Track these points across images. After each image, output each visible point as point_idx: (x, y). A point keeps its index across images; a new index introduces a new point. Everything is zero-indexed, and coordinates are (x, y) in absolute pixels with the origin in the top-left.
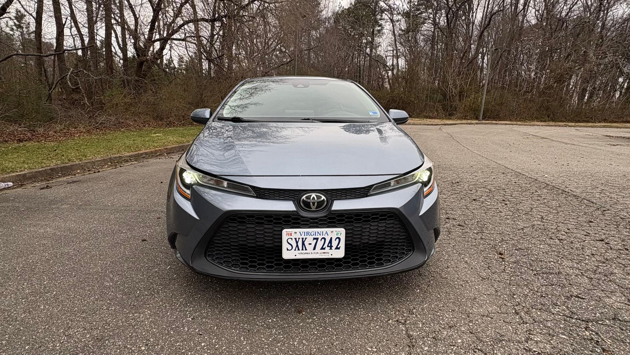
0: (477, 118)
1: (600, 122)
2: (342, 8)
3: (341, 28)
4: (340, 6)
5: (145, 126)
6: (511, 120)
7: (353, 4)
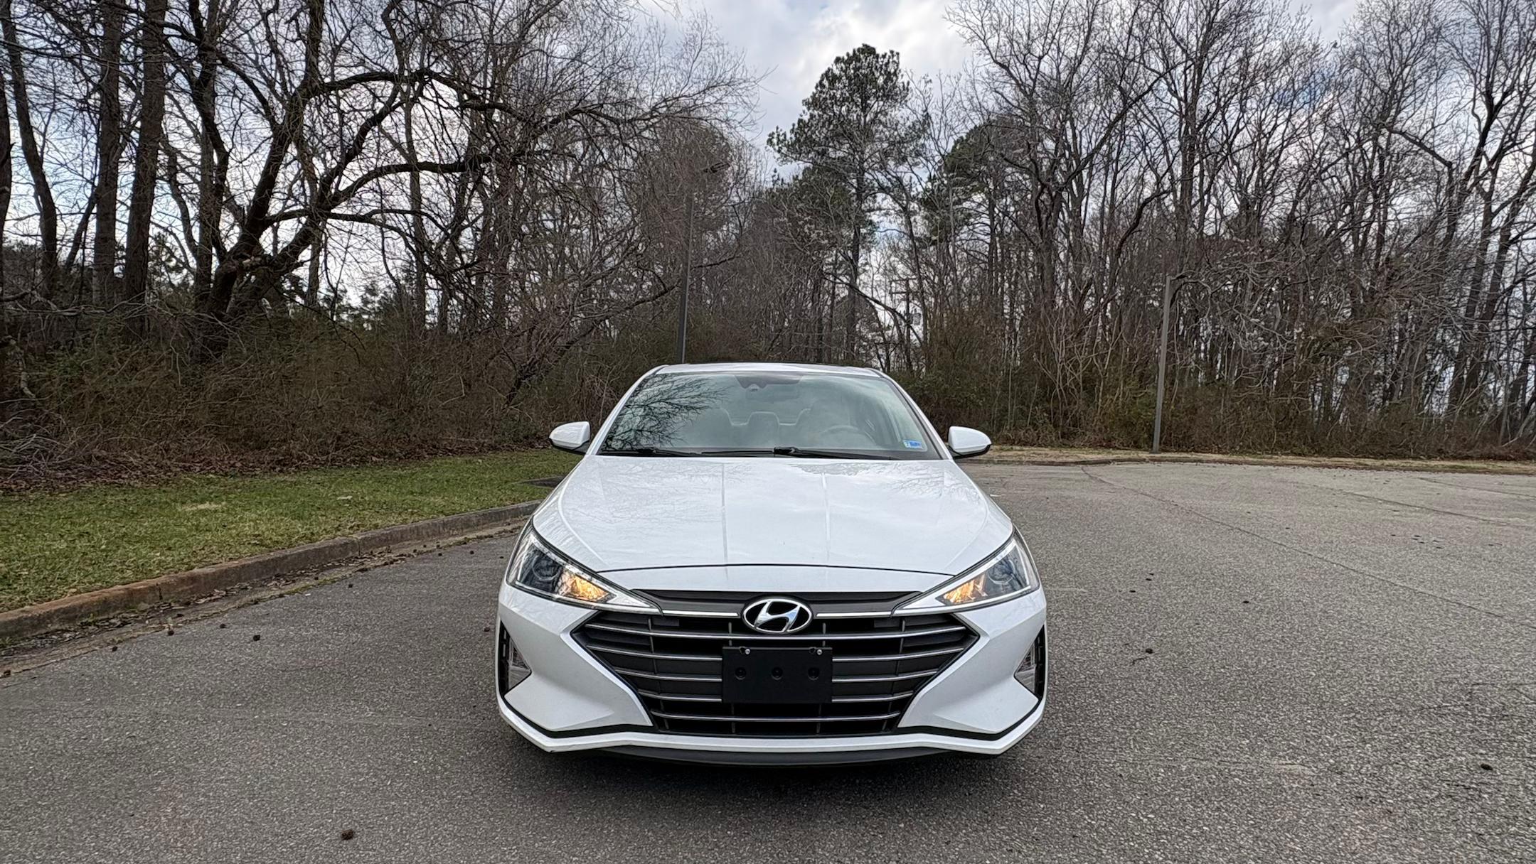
0: (1150, 448)
1: (1430, 458)
2: (780, 182)
3: (784, 222)
4: (775, 178)
5: (188, 469)
6: (1220, 451)
7: (800, 177)
